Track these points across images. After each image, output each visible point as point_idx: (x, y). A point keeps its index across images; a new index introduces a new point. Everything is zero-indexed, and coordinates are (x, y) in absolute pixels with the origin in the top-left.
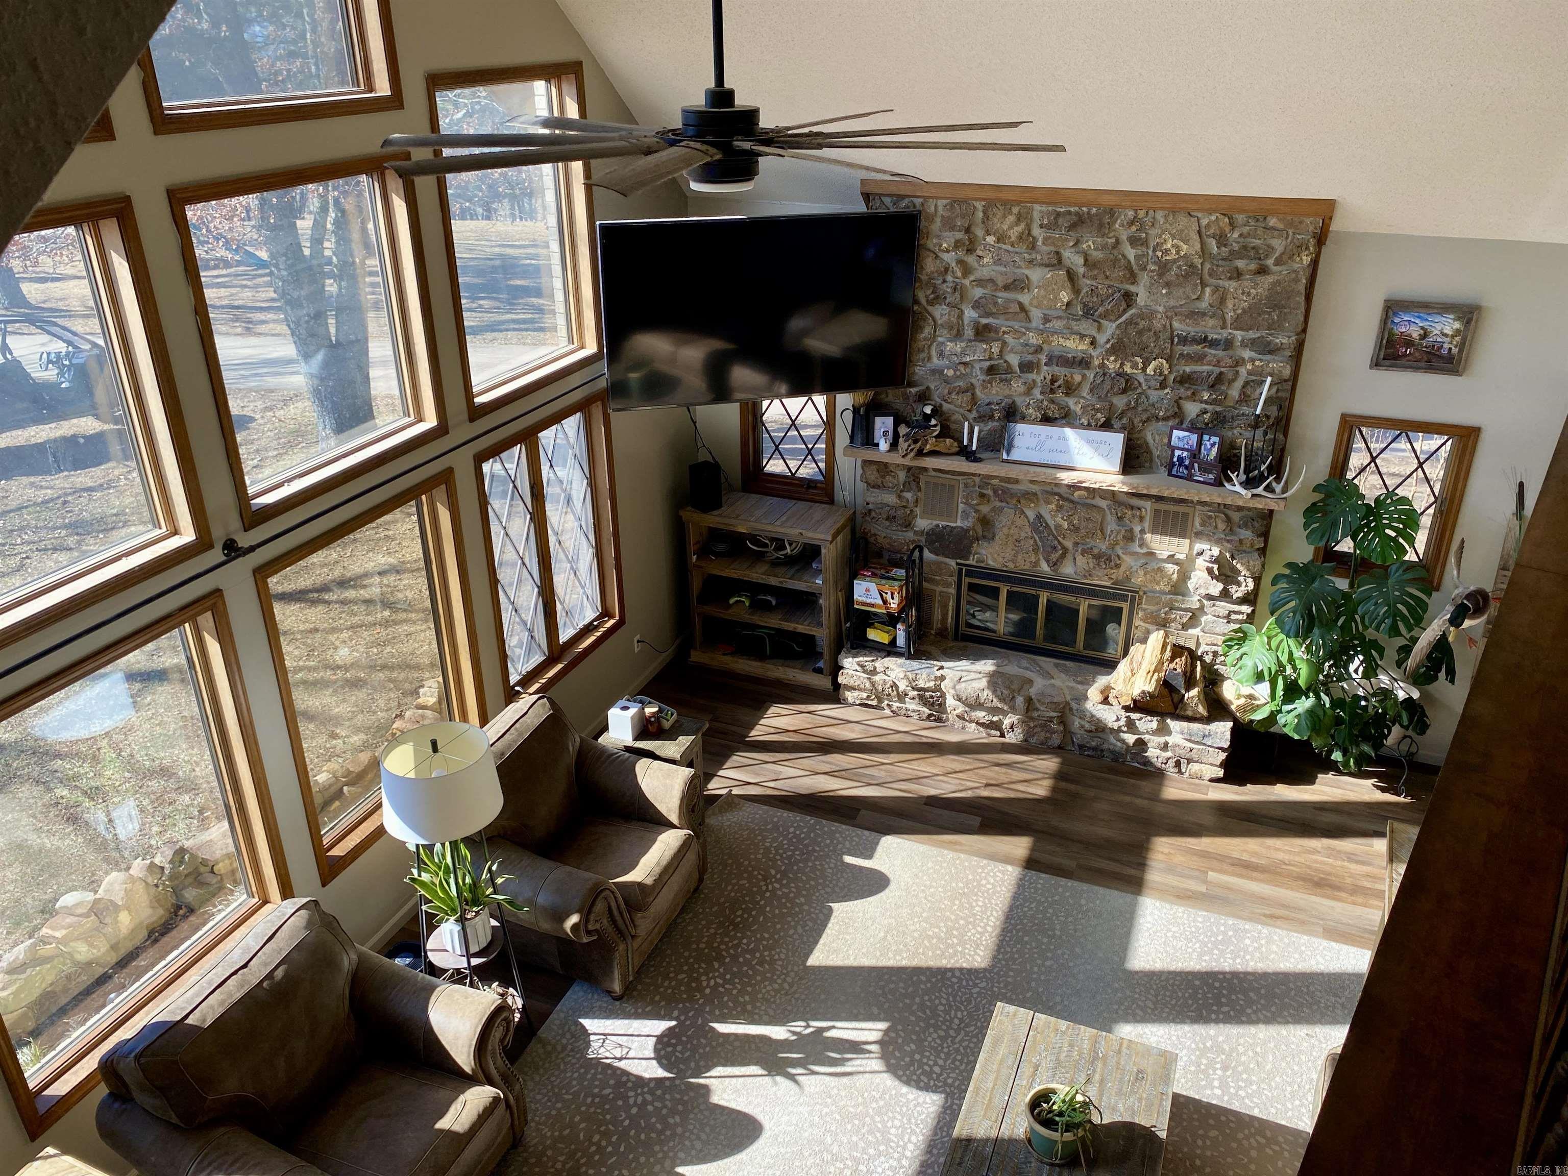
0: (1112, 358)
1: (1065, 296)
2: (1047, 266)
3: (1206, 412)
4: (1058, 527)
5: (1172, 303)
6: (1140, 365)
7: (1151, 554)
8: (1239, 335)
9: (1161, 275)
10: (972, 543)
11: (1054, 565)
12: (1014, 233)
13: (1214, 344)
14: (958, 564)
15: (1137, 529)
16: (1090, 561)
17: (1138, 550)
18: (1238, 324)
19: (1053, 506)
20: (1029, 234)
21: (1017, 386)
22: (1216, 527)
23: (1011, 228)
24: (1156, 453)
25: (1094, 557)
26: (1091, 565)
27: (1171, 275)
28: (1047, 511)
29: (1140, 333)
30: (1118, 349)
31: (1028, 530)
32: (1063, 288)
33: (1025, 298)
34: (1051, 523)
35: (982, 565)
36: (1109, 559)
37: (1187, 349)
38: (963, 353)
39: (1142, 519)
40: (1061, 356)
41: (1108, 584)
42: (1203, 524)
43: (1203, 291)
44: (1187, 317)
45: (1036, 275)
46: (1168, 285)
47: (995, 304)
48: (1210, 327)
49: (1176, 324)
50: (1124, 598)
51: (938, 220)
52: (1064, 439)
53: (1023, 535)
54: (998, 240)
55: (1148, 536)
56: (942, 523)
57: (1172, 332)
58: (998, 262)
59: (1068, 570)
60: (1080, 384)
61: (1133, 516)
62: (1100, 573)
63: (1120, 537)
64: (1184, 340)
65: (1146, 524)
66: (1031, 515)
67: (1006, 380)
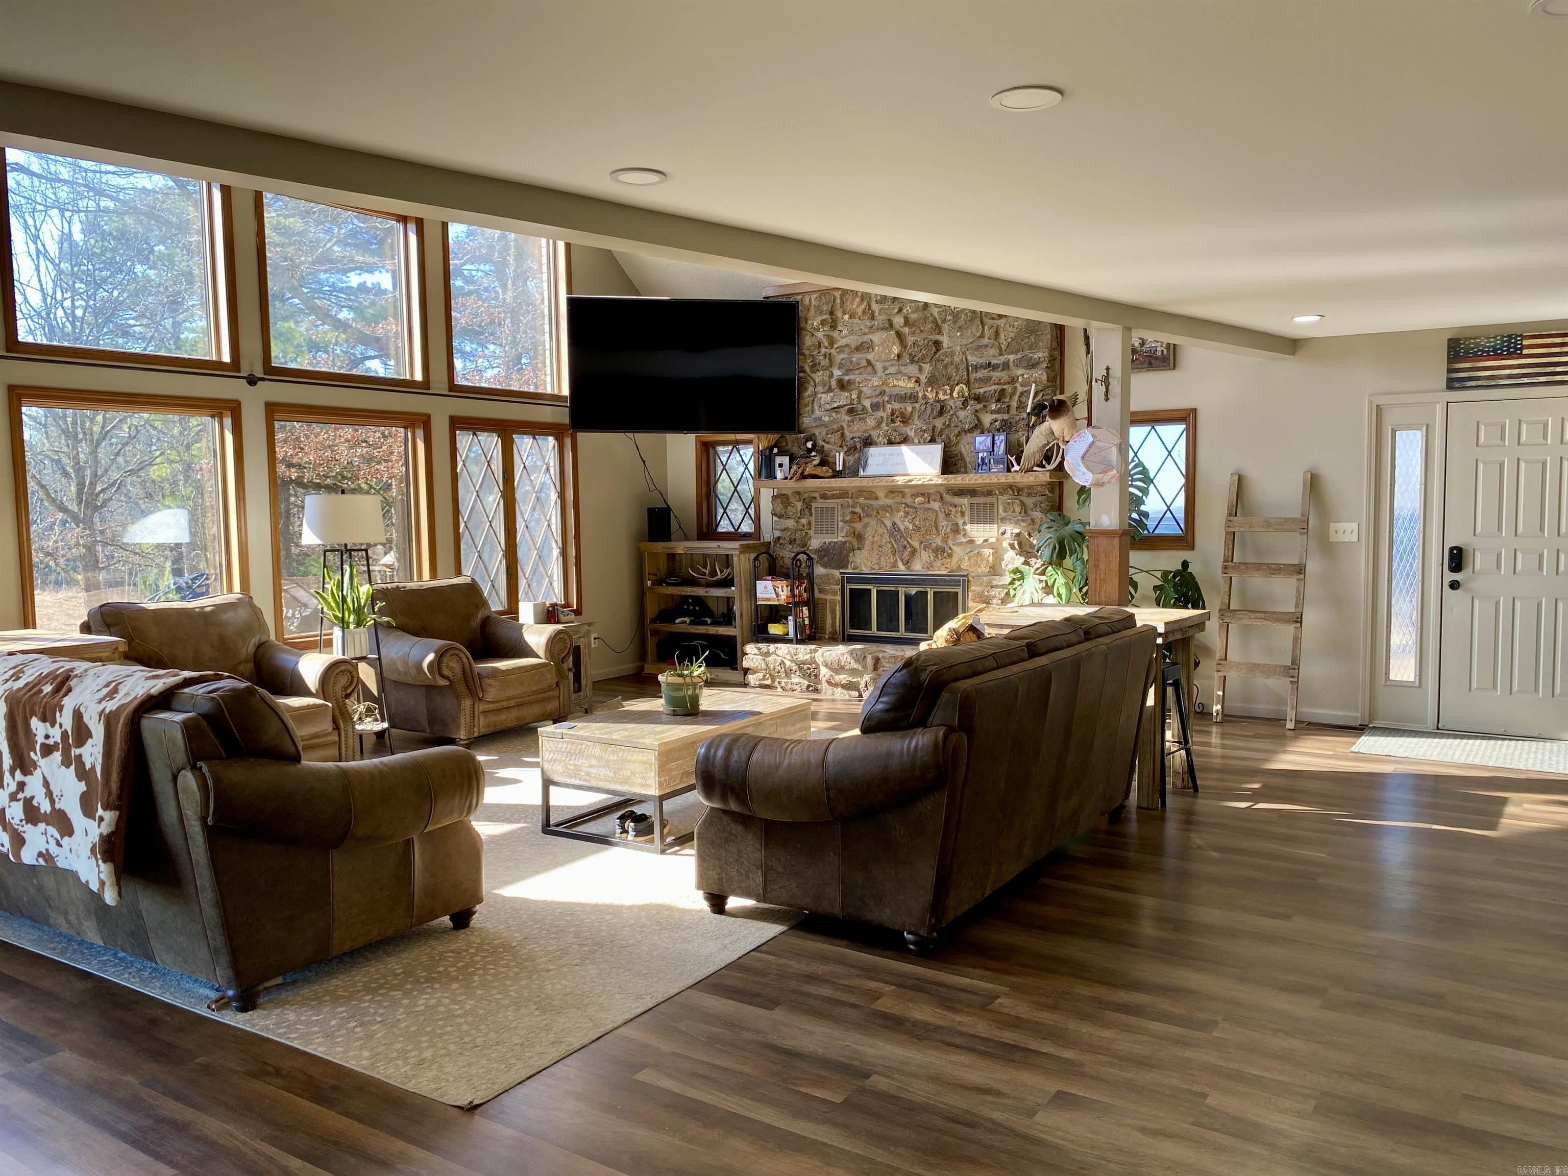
0: (929, 389)
1: (896, 350)
2: (883, 329)
3: (996, 421)
4: (907, 528)
5: (965, 342)
6: (949, 392)
7: (972, 542)
8: (1012, 357)
9: (955, 323)
10: (849, 553)
11: (907, 563)
12: (860, 311)
13: (995, 367)
14: (841, 573)
15: (961, 522)
16: (931, 555)
17: (964, 540)
18: (1010, 349)
19: (902, 513)
20: (870, 308)
21: (871, 422)
22: (1014, 511)
23: (858, 306)
24: (968, 460)
25: (933, 551)
26: (932, 558)
27: (961, 322)
28: (898, 518)
29: (946, 367)
30: (932, 381)
31: (886, 536)
32: (894, 344)
33: (870, 356)
34: (902, 528)
35: (857, 571)
36: (944, 551)
37: (979, 375)
38: (832, 401)
39: (963, 514)
40: (897, 395)
41: (945, 573)
42: (1005, 511)
43: (983, 328)
44: (975, 350)
45: (876, 338)
46: (960, 328)
47: (851, 362)
48: (991, 355)
49: (969, 358)
50: (957, 583)
51: (812, 310)
52: (901, 454)
53: (884, 541)
54: (850, 317)
55: (968, 527)
56: (827, 541)
57: (967, 364)
58: (851, 333)
59: (918, 567)
60: (912, 413)
61: (957, 512)
62: (939, 563)
63: (948, 530)
64: (976, 368)
65: (967, 518)
66: (889, 524)
67: (863, 419)
